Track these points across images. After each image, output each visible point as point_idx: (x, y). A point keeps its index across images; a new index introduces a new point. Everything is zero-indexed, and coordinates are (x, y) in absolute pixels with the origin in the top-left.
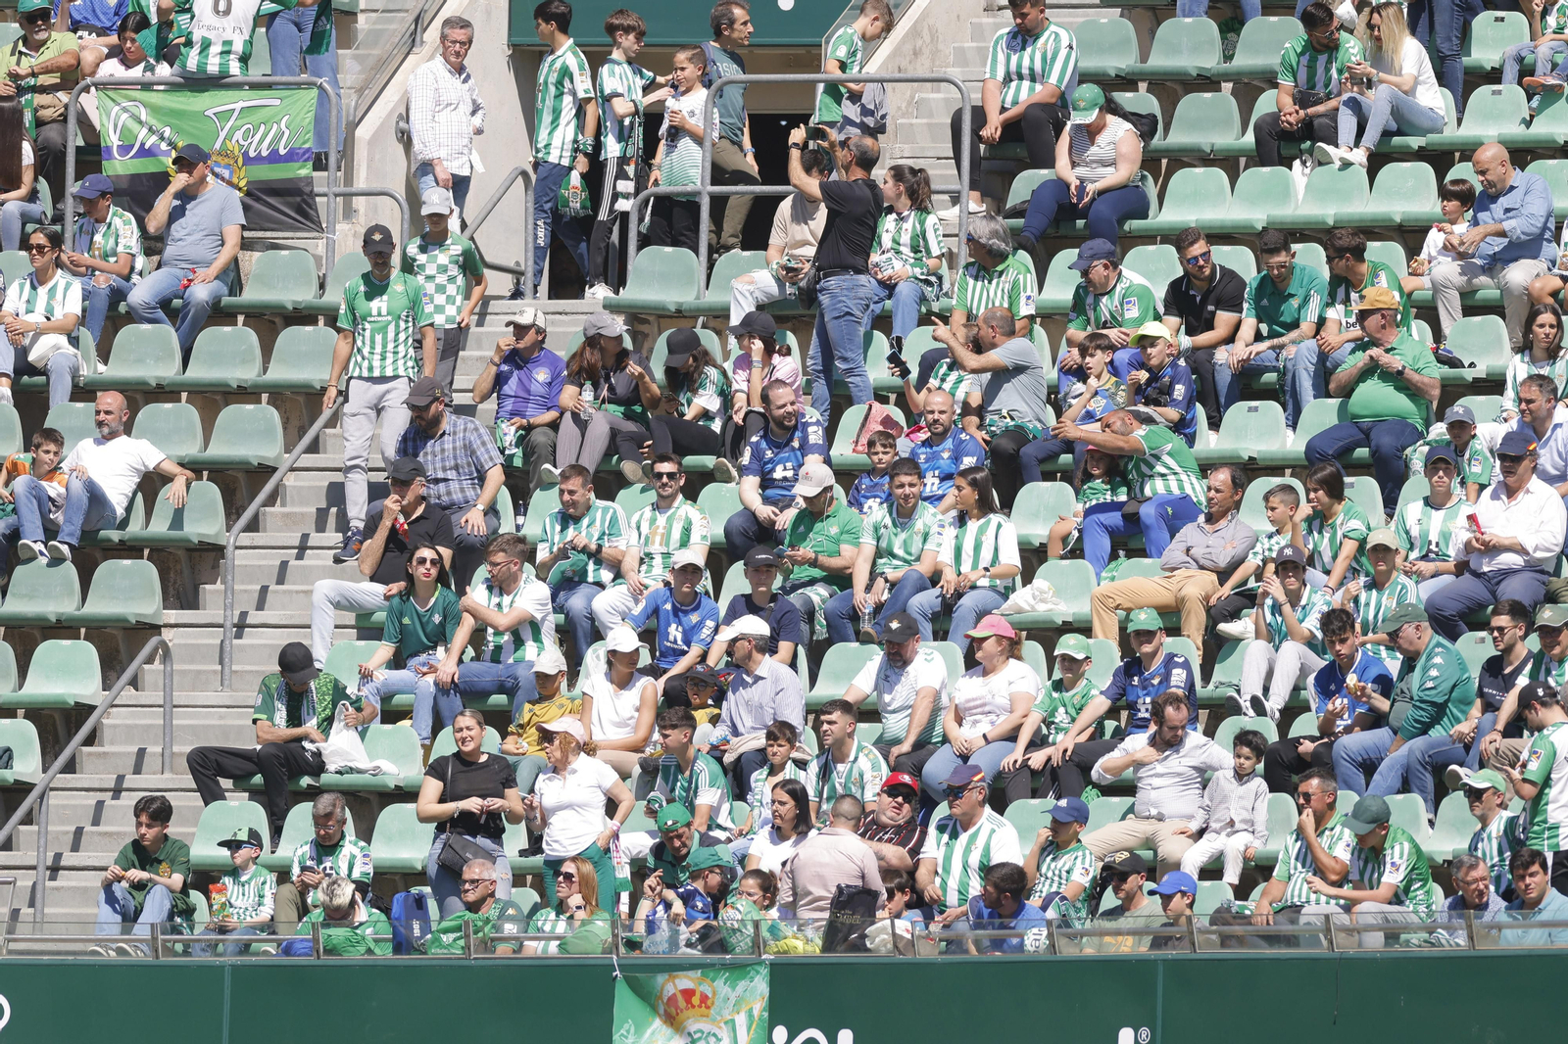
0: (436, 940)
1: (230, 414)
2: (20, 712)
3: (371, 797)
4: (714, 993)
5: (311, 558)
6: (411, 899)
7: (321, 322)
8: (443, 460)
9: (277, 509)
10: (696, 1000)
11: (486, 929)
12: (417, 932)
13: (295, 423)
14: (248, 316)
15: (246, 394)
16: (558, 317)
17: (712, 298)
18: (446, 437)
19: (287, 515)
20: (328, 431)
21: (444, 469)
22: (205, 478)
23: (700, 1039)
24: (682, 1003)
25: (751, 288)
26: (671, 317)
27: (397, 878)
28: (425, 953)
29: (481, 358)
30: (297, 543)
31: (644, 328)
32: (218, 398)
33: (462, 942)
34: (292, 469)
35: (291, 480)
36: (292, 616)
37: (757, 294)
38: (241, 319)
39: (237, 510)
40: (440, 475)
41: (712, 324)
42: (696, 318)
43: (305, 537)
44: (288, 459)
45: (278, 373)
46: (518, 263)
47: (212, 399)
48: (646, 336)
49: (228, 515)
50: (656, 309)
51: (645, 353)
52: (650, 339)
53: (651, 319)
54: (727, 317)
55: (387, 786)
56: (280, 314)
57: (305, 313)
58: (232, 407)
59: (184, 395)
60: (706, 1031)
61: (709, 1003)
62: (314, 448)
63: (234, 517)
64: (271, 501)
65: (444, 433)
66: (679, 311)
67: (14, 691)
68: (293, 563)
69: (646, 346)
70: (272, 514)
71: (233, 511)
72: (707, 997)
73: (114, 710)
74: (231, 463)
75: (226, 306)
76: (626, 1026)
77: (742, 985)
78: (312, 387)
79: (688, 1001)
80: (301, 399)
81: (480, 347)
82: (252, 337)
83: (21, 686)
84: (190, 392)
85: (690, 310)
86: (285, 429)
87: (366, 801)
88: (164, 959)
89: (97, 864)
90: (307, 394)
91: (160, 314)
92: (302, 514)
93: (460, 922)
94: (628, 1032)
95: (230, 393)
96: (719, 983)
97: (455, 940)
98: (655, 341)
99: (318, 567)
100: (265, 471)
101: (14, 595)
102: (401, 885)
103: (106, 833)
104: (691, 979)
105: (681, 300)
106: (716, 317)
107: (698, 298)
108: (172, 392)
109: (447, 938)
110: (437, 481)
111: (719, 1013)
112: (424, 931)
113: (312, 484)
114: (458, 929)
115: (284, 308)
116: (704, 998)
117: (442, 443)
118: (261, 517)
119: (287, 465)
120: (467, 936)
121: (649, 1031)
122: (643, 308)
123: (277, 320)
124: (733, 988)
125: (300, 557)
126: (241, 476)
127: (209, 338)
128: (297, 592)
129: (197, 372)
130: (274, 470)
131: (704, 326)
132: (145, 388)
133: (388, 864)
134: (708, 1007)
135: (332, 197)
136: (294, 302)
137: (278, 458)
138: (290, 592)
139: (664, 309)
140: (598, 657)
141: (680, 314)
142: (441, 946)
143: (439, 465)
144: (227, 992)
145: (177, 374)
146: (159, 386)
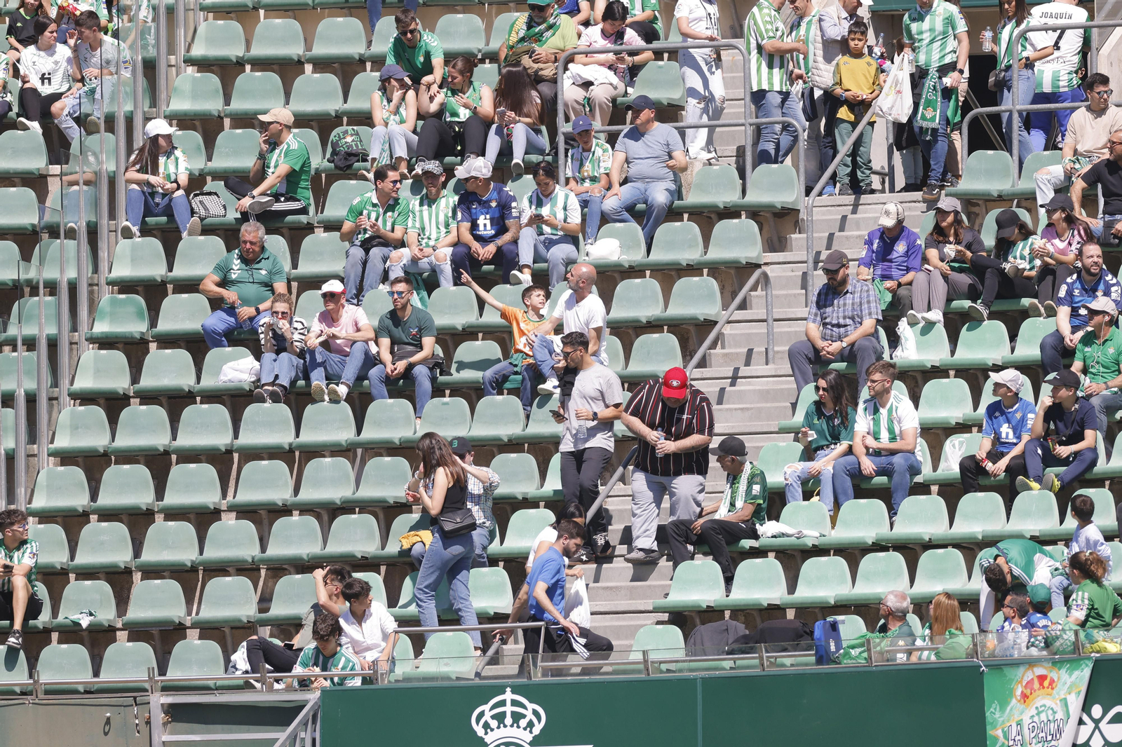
0: (847, 654)
1: (682, 284)
2: (542, 504)
3: (796, 554)
4: (1059, 679)
5: (743, 384)
6: (828, 625)
7: (743, 217)
8: (844, 311)
9: (718, 350)
10: (1046, 683)
11: (882, 645)
12: (833, 648)
13: (729, 289)
14: (691, 214)
15: (692, 269)
16: (913, 204)
17: (1023, 185)
18: (848, 295)
19: (726, 355)
20: (752, 293)
21: (844, 318)
22: (665, 331)
23: (1043, 711)
24: (1036, 685)
25: (1049, 177)
26: (994, 201)
27: (817, 610)
28: (840, 663)
29: (859, 236)
30: (730, 374)
31: (976, 209)
32: (673, 273)
33: (865, 655)
34: (729, 322)
35: (727, 330)
36: (733, 427)
37: (1053, 181)
38: (686, 216)
39: (690, 353)
40: (842, 321)
41: (1024, 203)
42: (1012, 200)
43: (737, 370)
44: (725, 315)
45: (715, 254)
46: (883, 167)
47: (669, 274)
48: (977, 215)
49: (684, 356)
50: (983, 195)
51: (976, 228)
52: (980, 217)
53: (980, 202)
54: (1035, 199)
55: (807, 545)
56: (713, 212)
57: (732, 210)
58: (683, 279)
59: (648, 273)
60: (1048, 706)
61: (1054, 685)
62: (743, 306)
63: (688, 358)
64: (713, 345)
65: (847, 292)
66: (1000, 196)
67: (538, 489)
68: (728, 389)
69: (978, 222)
70: (715, 354)
71: (687, 353)
72: (1054, 681)
73: (610, 499)
74: (685, 319)
75: (676, 208)
76: (994, 706)
77: (1076, 673)
78: (740, 263)
79: (1041, 684)
80: (732, 272)
81: (858, 229)
82: (695, 228)
83: (542, 486)
84: (652, 271)
85: (1008, 195)
86: (722, 293)
87: (792, 556)
88: (653, 676)
89: (602, 610)
90: (737, 268)
91: (626, 215)
92: (737, 354)
93: (863, 640)
94: (995, 709)
95: (681, 270)
96: (1063, 671)
97: (860, 653)
98: (983, 218)
99: (749, 390)
100: (710, 324)
101: (534, 420)
102: (820, 615)
103: (607, 588)
104: (1045, 668)
105: (1001, 188)
106: (1026, 199)
107: (1013, 186)
108: (640, 271)
109: (853, 652)
110: (839, 326)
111: (1058, 694)
112: (839, 647)
113: (743, 332)
114: (862, 645)
115: (717, 207)
116: (1052, 682)
117: (845, 299)
118: (707, 357)
119: (725, 319)
120: (869, 650)
121: (1009, 708)
122: (974, 194)
123: (713, 216)
124: (1070, 675)
125: (733, 384)
126: (692, 329)
127: (665, 231)
128: (736, 409)
129: (657, 256)
130: (716, 323)
131: (1018, 206)
132: (622, 269)
133: (810, 601)
134: (1052, 689)
135: (748, 126)
136: (724, 202)
137: (717, 314)
138: (731, 410)
139: (989, 195)
140: (954, 446)
141: (1001, 199)
142: (851, 658)
143: (841, 315)
144: (700, 697)
145: (643, 257)
146: (631, 267)
